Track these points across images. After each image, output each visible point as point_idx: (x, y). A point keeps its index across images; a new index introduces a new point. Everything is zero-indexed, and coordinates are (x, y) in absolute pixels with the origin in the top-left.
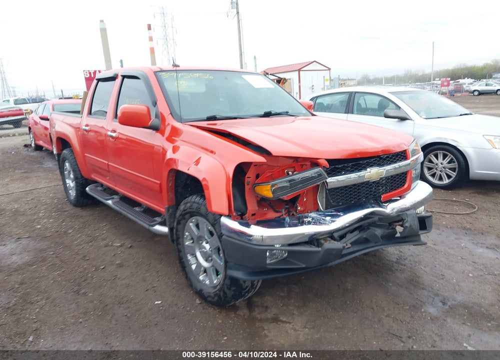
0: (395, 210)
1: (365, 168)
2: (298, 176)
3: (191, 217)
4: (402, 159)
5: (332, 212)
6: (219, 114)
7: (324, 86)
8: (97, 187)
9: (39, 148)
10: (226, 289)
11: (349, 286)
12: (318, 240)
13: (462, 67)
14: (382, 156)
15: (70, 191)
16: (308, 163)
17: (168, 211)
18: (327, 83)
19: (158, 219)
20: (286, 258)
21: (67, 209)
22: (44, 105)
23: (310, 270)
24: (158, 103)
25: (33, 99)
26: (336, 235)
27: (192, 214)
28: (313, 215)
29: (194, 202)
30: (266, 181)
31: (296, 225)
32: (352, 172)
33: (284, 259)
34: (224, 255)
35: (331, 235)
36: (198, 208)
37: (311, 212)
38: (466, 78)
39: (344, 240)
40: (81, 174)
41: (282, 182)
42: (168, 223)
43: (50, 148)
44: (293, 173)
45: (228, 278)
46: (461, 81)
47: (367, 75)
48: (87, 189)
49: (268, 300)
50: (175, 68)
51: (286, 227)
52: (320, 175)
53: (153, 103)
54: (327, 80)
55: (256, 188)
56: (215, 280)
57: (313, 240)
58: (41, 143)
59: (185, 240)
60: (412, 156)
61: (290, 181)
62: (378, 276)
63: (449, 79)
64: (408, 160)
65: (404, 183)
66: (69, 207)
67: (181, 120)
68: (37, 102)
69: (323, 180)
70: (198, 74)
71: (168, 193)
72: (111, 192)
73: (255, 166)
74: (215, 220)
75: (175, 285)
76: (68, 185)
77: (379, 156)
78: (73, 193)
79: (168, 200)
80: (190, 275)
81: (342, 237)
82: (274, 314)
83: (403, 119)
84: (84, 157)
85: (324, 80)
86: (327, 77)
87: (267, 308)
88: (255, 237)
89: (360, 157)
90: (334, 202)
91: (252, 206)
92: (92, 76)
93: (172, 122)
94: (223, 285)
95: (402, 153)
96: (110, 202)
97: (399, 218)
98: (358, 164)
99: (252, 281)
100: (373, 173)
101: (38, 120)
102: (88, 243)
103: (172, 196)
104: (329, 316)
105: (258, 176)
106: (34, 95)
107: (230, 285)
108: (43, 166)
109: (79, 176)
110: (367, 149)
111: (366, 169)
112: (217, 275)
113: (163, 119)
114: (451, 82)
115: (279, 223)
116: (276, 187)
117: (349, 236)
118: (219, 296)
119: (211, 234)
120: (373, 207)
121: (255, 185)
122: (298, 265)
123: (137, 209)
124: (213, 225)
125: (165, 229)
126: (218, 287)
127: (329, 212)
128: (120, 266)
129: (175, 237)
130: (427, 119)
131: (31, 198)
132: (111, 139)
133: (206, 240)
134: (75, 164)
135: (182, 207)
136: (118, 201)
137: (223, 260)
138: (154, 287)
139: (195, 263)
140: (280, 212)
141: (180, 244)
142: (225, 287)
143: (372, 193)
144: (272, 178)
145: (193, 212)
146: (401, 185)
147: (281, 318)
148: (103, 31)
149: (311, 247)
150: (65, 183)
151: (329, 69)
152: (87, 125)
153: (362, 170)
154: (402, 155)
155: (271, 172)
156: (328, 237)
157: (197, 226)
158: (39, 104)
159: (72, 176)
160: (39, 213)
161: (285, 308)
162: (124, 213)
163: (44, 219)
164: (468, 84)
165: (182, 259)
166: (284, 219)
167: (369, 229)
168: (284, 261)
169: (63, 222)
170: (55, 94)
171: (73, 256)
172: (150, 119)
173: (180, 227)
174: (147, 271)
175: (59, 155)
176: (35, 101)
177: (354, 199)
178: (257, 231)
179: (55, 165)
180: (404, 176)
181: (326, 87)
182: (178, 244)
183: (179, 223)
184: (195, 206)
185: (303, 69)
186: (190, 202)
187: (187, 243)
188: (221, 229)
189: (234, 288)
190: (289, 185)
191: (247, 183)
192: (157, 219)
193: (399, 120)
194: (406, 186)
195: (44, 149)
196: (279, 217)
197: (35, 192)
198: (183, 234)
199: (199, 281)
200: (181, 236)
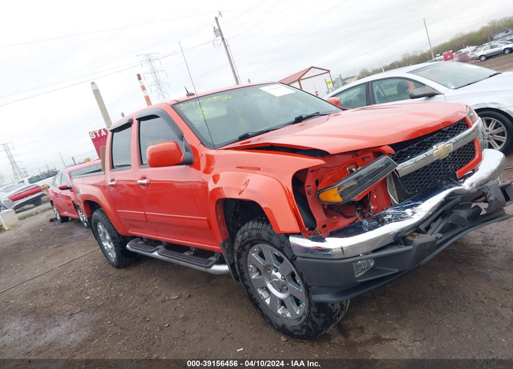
0: (474, 186)
1: (430, 146)
2: (364, 171)
3: (252, 246)
4: (464, 127)
5: (409, 203)
6: (250, 131)
7: (328, 89)
8: (137, 242)
9: (64, 219)
10: (314, 318)
11: (443, 282)
12: (404, 238)
13: (460, 37)
14: (444, 129)
15: (110, 254)
16: (371, 155)
17: (224, 246)
18: (331, 86)
19: (213, 259)
20: (374, 267)
21: (111, 273)
22: (60, 175)
23: (404, 273)
24: (184, 136)
25: (46, 174)
26: (422, 227)
27: (253, 243)
28: (390, 211)
29: (252, 229)
30: (329, 185)
31: (376, 227)
32: (419, 153)
33: (372, 269)
34: (302, 279)
35: (416, 229)
36: (259, 235)
37: (387, 209)
38: (467, 47)
39: (430, 231)
40: (117, 232)
41: (348, 182)
42: (226, 260)
43: (75, 216)
44: (356, 168)
45: (313, 304)
46: (463, 51)
47: (365, 70)
48: (128, 246)
49: (360, 319)
50: (191, 97)
51: (366, 232)
52: (387, 164)
53: (179, 138)
54: (329, 83)
55: (320, 196)
56: (297, 311)
57: (400, 239)
58: (66, 213)
59: (250, 274)
60: (473, 123)
61: (357, 179)
62: (470, 264)
63: (451, 51)
64: (471, 127)
65: (474, 153)
66: (113, 271)
67: (214, 147)
68: (51, 176)
69: (391, 170)
70: (215, 97)
71: (219, 227)
72: (155, 243)
73: (311, 171)
74: (281, 242)
75: (251, 327)
76: (106, 248)
77: (440, 130)
78: (113, 255)
79: (221, 235)
80: (266, 312)
81: (428, 228)
82: (374, 334)
83: (431, 95)
84: (117, 213)
85: (326, 83)
86: (329, 80)
87: (362, 328)
88: (334, 250)
89: (422, 135)
90: (409, 191)
91: (320, 217)
92: (99, 136)
93: (204, 151)
94: (309, 314)
95: (462, 121)
96: (156, 254)
97: (480, 193)
98: (423, 142)
99: (340, 303)
100: (439, 150)
101: (58, 191)
102: (143, 303)
103: (224, 229)
104: (437, 322)
105: (317, 183)
106: (46, 171)
107: (318, 313)
108: (73, 236)
109: (116, 235)
110: (427, 125)
111: (432, 147)
112: (298, 304)
113: (195, 151)
114: (454, 54)
115: (356, 229)
116: (343, 189)
117: (434, 226)
118: (308, 328)
119: (280, 260)
120: (451, 187)
121: (317, 193)
122: (388, 271)
123: (186, 253)
124: (280, 249)
125: (225, 268)
126: (304, 317)
127: (406, 204)
128: (185, 319)
129: (238, 274)
130: (456, 89)
131: (72, 270)
132: (142, 187)
133: (275, 267)
134: (108, 223)
135: (239, 238)
136: (164, 251)
137: (302, 286)
138: (229, 334)
139: (268, 297)
140: (352, 216)
141: (246, 280)
142: (313, 315)
143: (442, 171)
144: (334, 181)
145: (254, 240)
146: (472, 156)
147: (383, 337)
148: (97, 93)
149: (400, 247)
150: (102, 247)
151: (329, 71)
152: (113, 180)
153: (428, 148)
154: (463, 124)
155: (331, 174)
156: (414, 232)
157: (261, 255)
158: (53, 177)
159: (108, 237)
160: (85, 283)
161: (382, 324)
162: (174, 261)
163: (90, 288)
164: (472, 51)
165: (253, 295)
166: (361, 223)
167: (453, 212)
168: (372, 270)
169: (111, 286)
170: (65, 165)
171: (133, 321)
172: (181, 154)
173: (242, 261)
174: (216, 318)
175: (90, 219)
176: (48, 175)
177: (429, 182)
178: (333, 244)
179: (85, 232)
180: (472, 146)
181: (330, 90)
182: (244, 280)
183: (239, 256)
184: (254, 233)
185: (302, 78)
186: (247, 230)
187: (253, 277)
188: (292, 251)
189: (324, 315)
190: (357, 183)
191: (308, 192)
192: (211, 258)
193: (427, 97)
194: (477, 157)
195: (70, 219)
196: (354, 222)
197: (73, 263)
198: (247, 268)
199: (278, 315)
200: (245, 271)
